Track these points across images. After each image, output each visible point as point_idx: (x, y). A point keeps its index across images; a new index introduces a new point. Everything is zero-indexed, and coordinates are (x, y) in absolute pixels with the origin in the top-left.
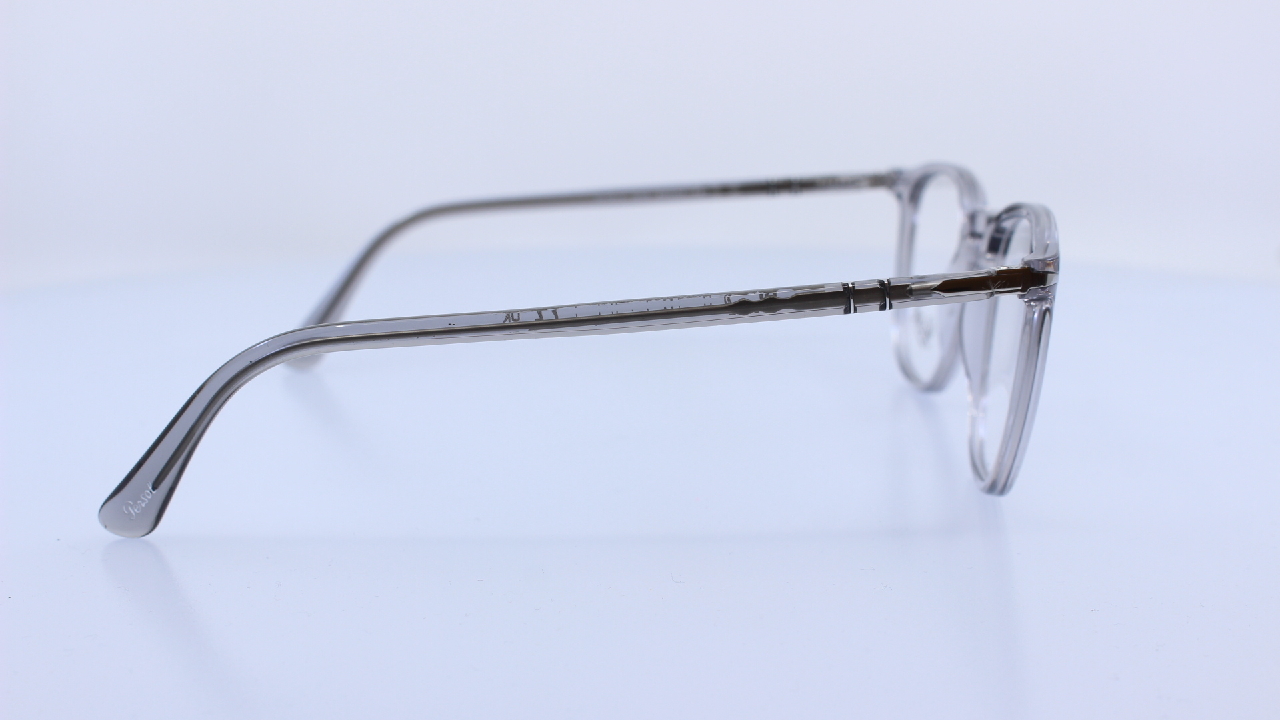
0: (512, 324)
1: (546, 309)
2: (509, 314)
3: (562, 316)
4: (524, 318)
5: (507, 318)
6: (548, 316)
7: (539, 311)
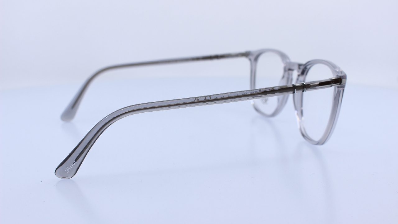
0: (197, 101)
1: (207, 96)
2: (196, 98)
3: (213, 98)
4: (200, 100)
5: (195, 99)
6: (208, 98)
7: (205, 97)
